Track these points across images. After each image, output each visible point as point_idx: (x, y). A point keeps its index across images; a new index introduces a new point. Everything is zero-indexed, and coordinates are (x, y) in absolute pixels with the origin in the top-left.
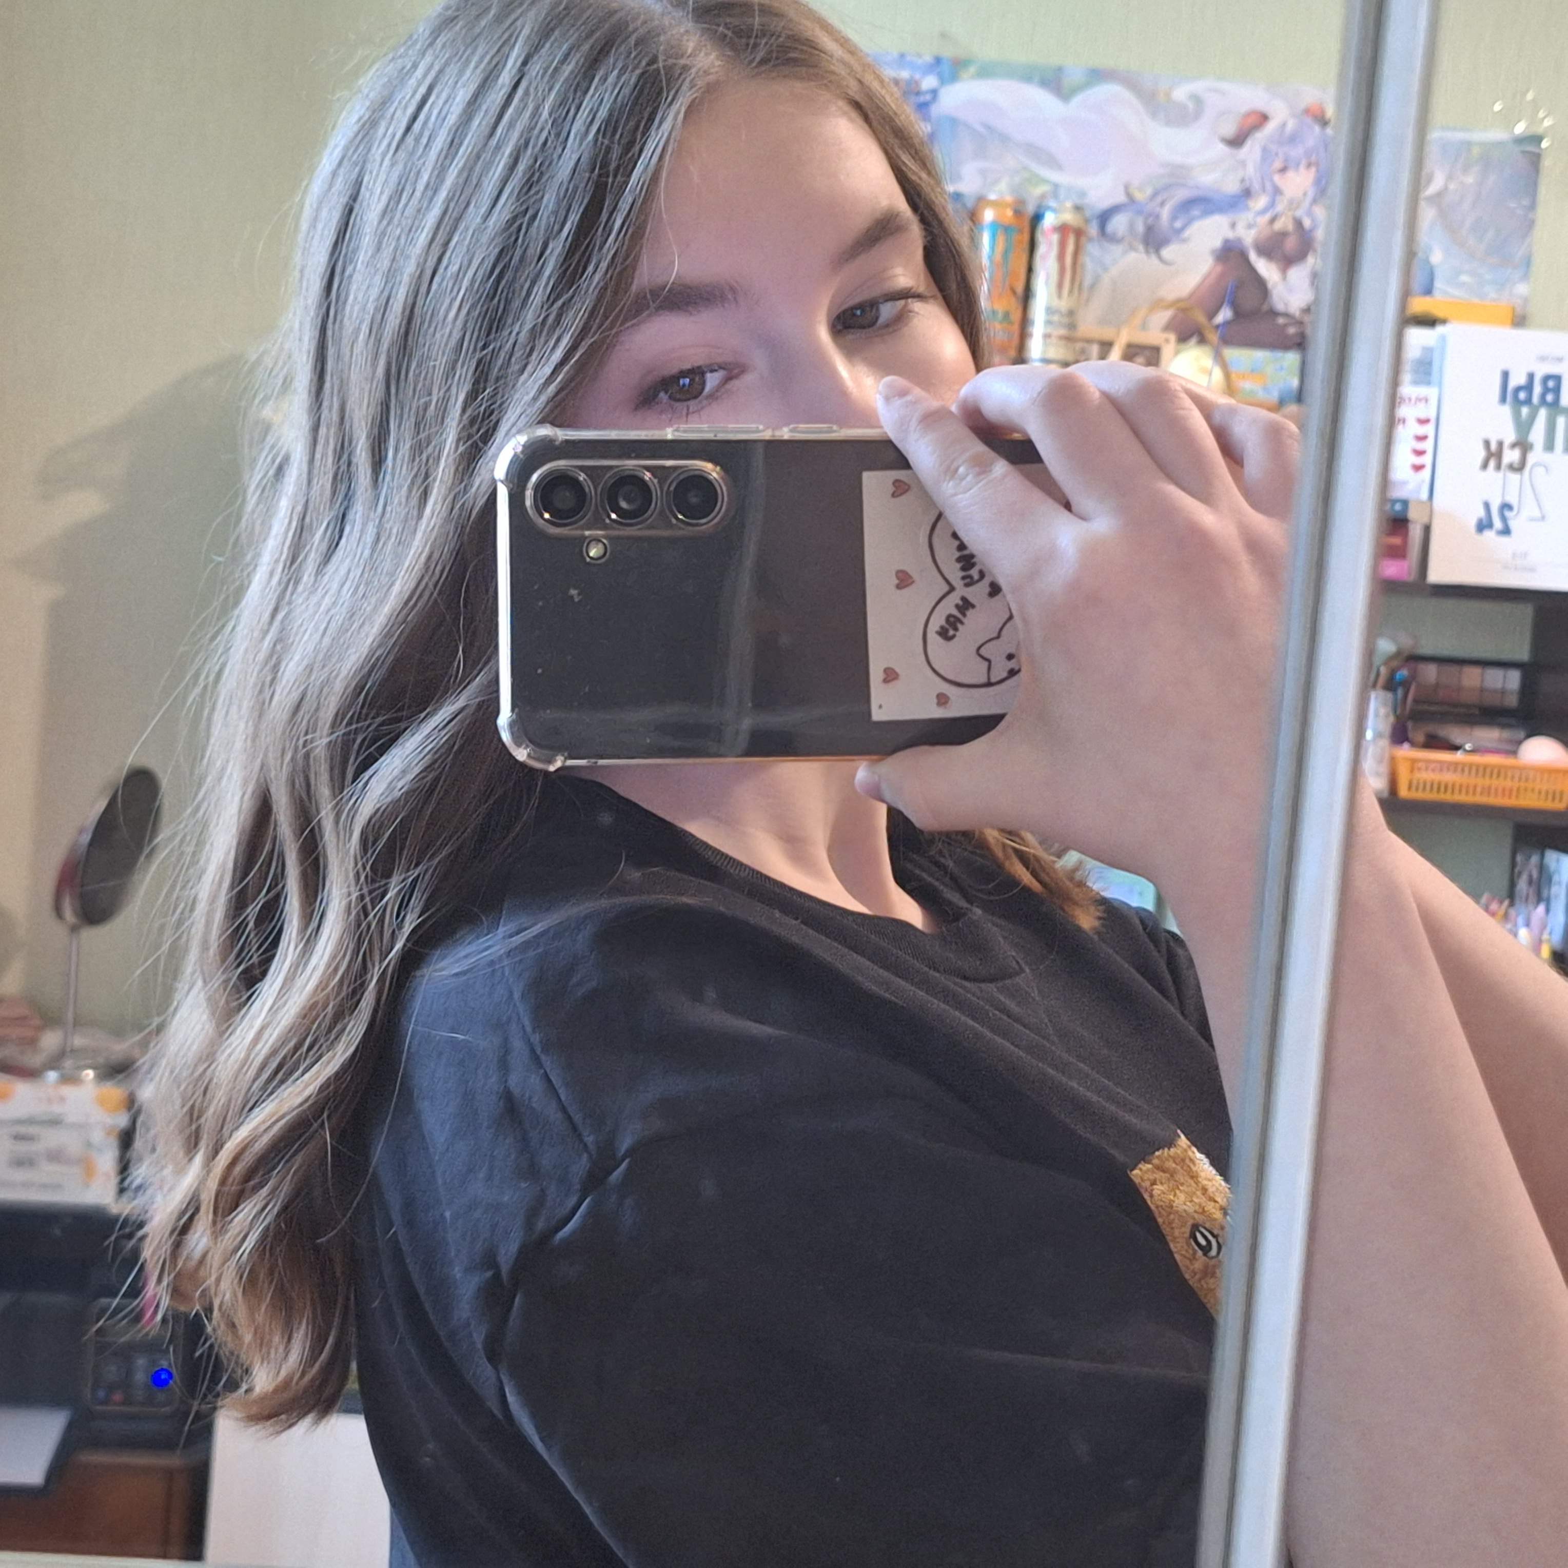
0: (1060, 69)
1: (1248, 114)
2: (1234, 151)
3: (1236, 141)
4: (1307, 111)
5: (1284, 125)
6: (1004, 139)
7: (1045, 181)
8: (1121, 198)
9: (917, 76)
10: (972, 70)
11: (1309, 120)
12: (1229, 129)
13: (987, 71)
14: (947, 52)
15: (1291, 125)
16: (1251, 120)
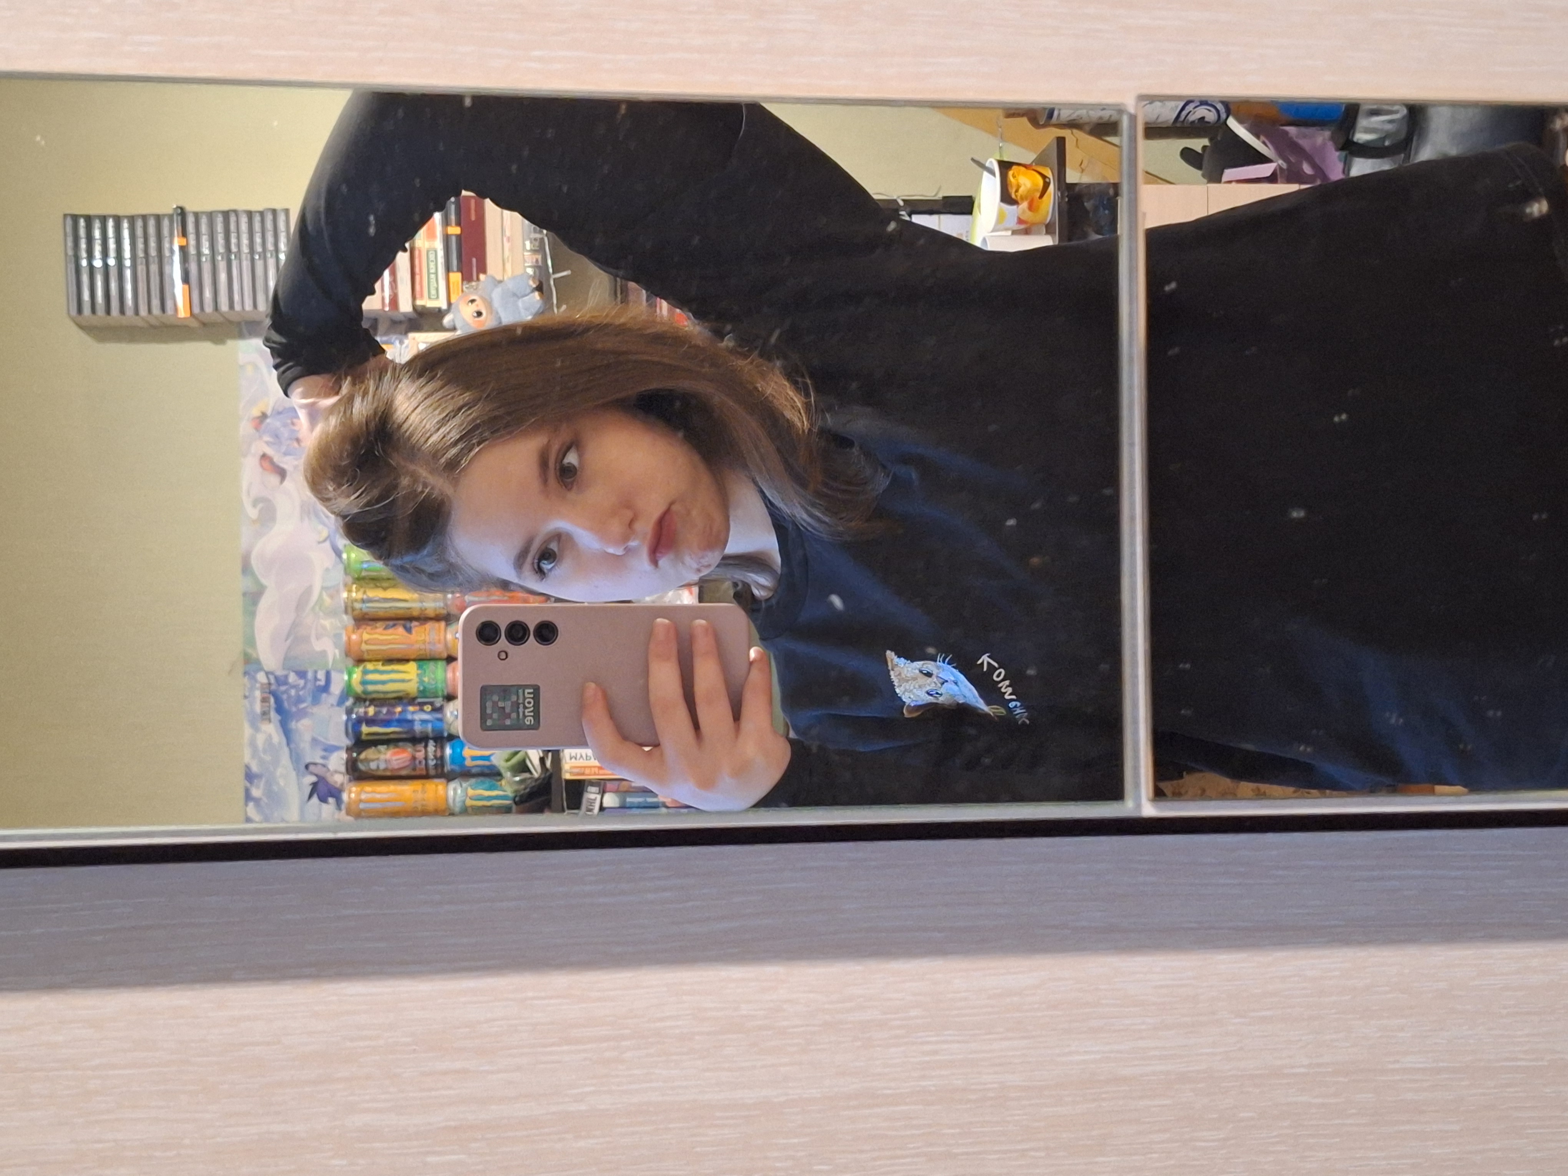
0: (244, 594)
1: (262, 466)
2: (288, 474)
3: (282, 474)
4: (257, 428)
5: (267, 443)
6: (295, 625)
7: (320, 595)
8: (327, 544)
9: (258, 685)
10: (250, 651)
11: (263, 426)
12: (274, 479)
13: (250, 641)
14: (240, 668)
15: (267, 438)
16: (266, 464)
